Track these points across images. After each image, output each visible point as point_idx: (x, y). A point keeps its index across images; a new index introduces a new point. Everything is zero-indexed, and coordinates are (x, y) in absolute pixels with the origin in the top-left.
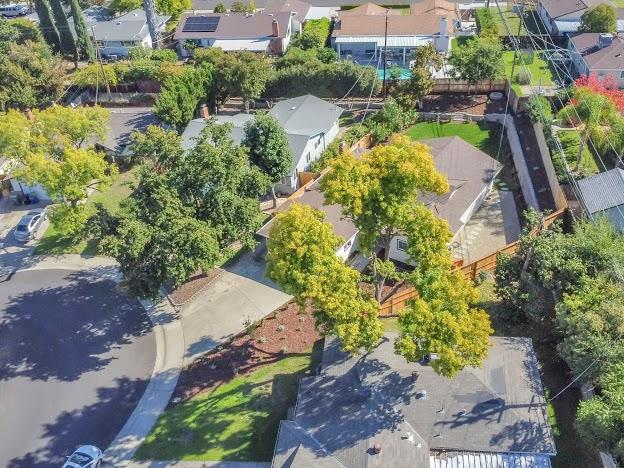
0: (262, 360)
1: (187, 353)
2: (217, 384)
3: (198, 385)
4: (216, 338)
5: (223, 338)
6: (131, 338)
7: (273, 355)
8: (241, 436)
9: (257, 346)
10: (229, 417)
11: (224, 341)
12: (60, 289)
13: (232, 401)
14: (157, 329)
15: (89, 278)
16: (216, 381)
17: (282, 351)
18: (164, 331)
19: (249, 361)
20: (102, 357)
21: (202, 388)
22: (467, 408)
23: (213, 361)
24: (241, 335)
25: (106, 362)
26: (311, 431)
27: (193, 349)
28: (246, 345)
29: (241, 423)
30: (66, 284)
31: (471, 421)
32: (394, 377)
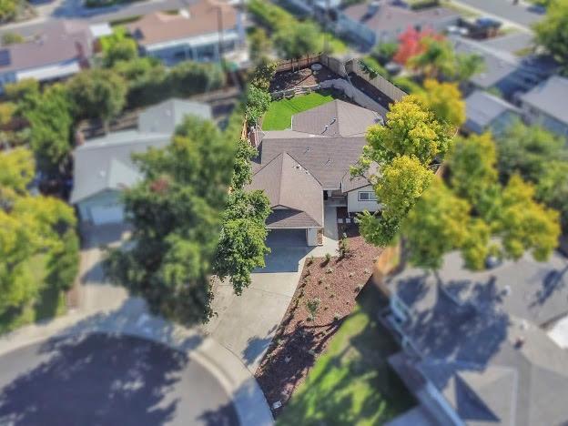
0: (327, 334)
1: (245, 361)
2: (304, 372)
3: (288, 382)
4: (263, 336)
5: (270, 333)
6: (175, 374)
7: (332, 325)
8: (372, 401)
9: (310, 324)
10: (345, 392)
11: (273, 334)
12: (43, 365)
13: (332, 379)
14: (193, 354)
15: (69, 341)
16: (302, 370)
17: (336, 319)
18: (203, 354)
19: (316, 339)
20: (163, 405)
21: (294, 382)
22: (539, 286)
23: (281, 355)
24: (286, 323)
25: (172, 408)
26: (451, 359)
27: (249, 355)
28: (300, 328)
29: (360, 391)
30: (46, 358)
31: (548, 294)
32: (478, 287)
